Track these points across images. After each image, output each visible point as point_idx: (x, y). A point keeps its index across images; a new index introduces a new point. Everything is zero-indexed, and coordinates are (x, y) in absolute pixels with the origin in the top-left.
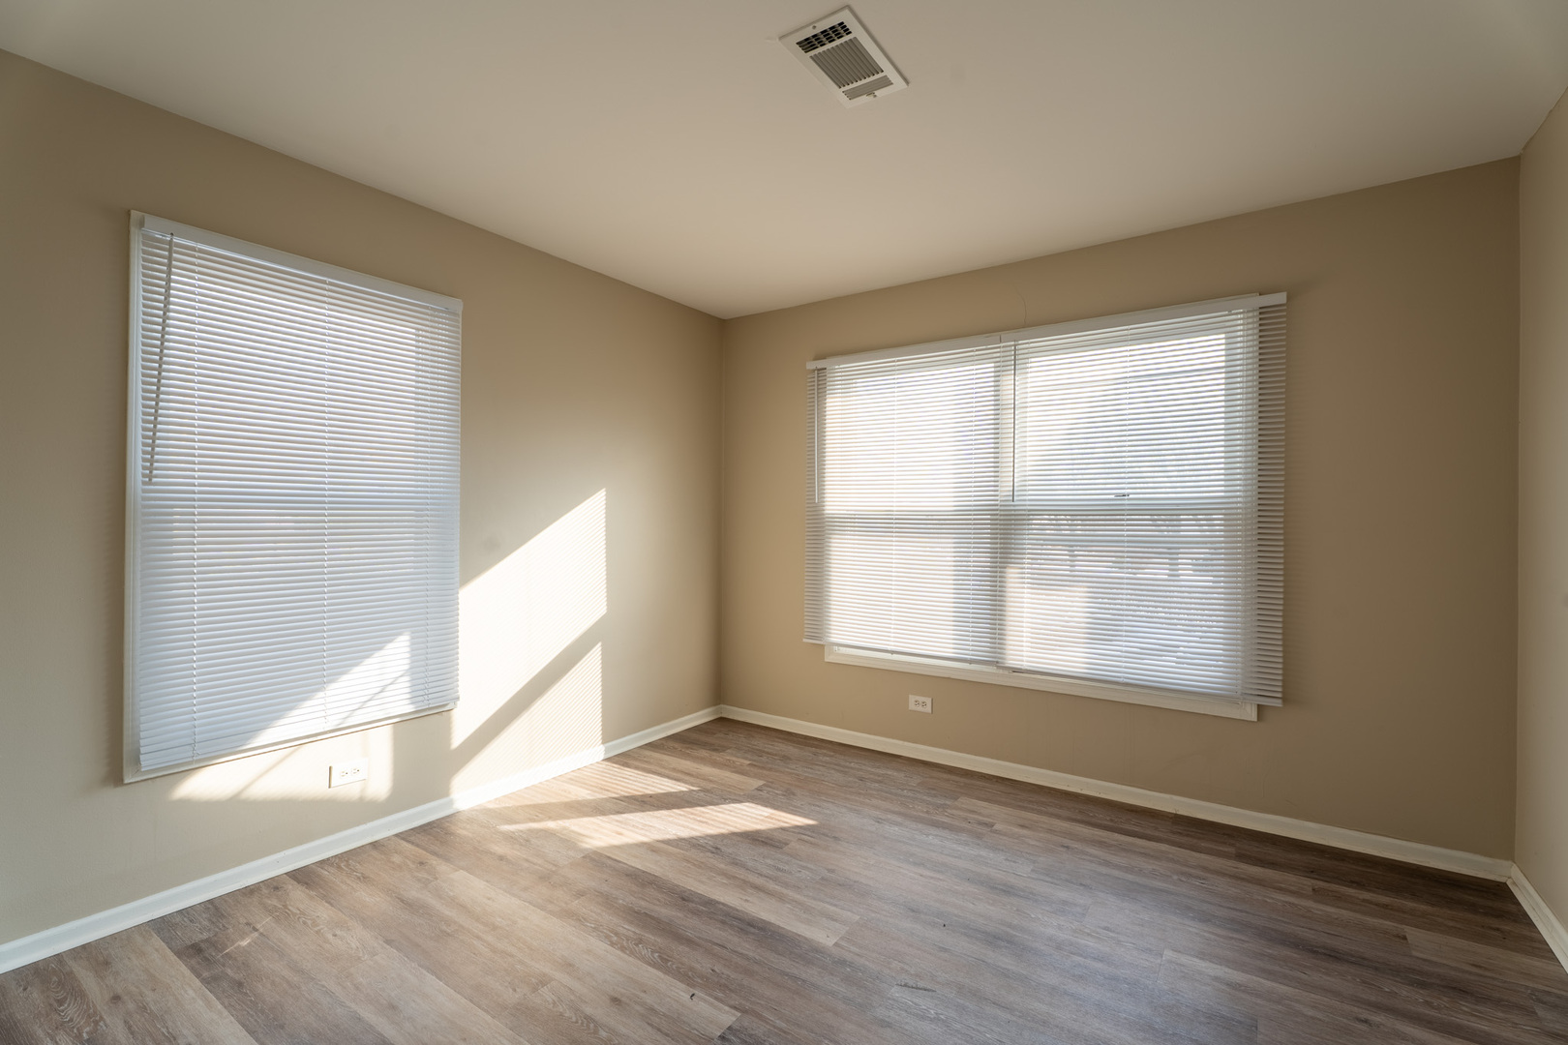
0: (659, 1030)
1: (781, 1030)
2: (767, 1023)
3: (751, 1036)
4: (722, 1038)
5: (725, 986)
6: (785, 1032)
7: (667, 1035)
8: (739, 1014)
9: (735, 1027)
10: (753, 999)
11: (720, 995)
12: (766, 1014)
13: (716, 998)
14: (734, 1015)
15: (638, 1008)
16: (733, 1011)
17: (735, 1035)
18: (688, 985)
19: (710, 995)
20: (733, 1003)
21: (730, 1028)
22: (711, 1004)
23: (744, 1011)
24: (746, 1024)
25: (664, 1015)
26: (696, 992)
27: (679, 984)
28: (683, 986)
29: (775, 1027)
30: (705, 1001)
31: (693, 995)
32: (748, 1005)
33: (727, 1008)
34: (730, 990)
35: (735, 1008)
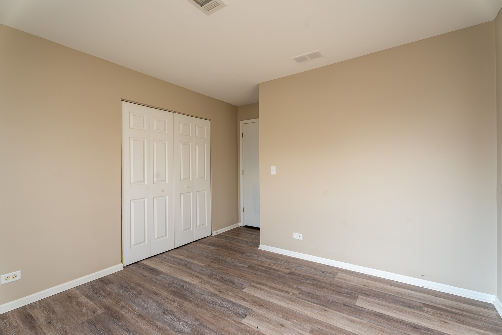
0: (265, 317)
1: (229, 318)
2: (233, 319)
3: (238, 316)
4: (246, 315)
5: (247, 332)
6: (228, 317)
7: (262, 316)
8: (241, 322)
9: (243, 318)
10: (237, 327)
11: (248, 328)
12: (233, 322)
13: (249, 327)
14: (243, 322)
15: (274, 323)
16: (243, 323)
17: (243, 316)
18: (260, 332)
19: (252, 328)
20: (244, 326)
21: (244, 318)
22: (251, 325)
23: (240, 323)
24: (239, 319)
25: (265, 322)
26: (257, 329)
27: (263, 332)
28: (262, 331)
29: (231, 318)
30: (253, 326)
31: (257, 328)
32: (239, 325)
33: (246, 324)
34: (245, 330)
35: (243, 324)
